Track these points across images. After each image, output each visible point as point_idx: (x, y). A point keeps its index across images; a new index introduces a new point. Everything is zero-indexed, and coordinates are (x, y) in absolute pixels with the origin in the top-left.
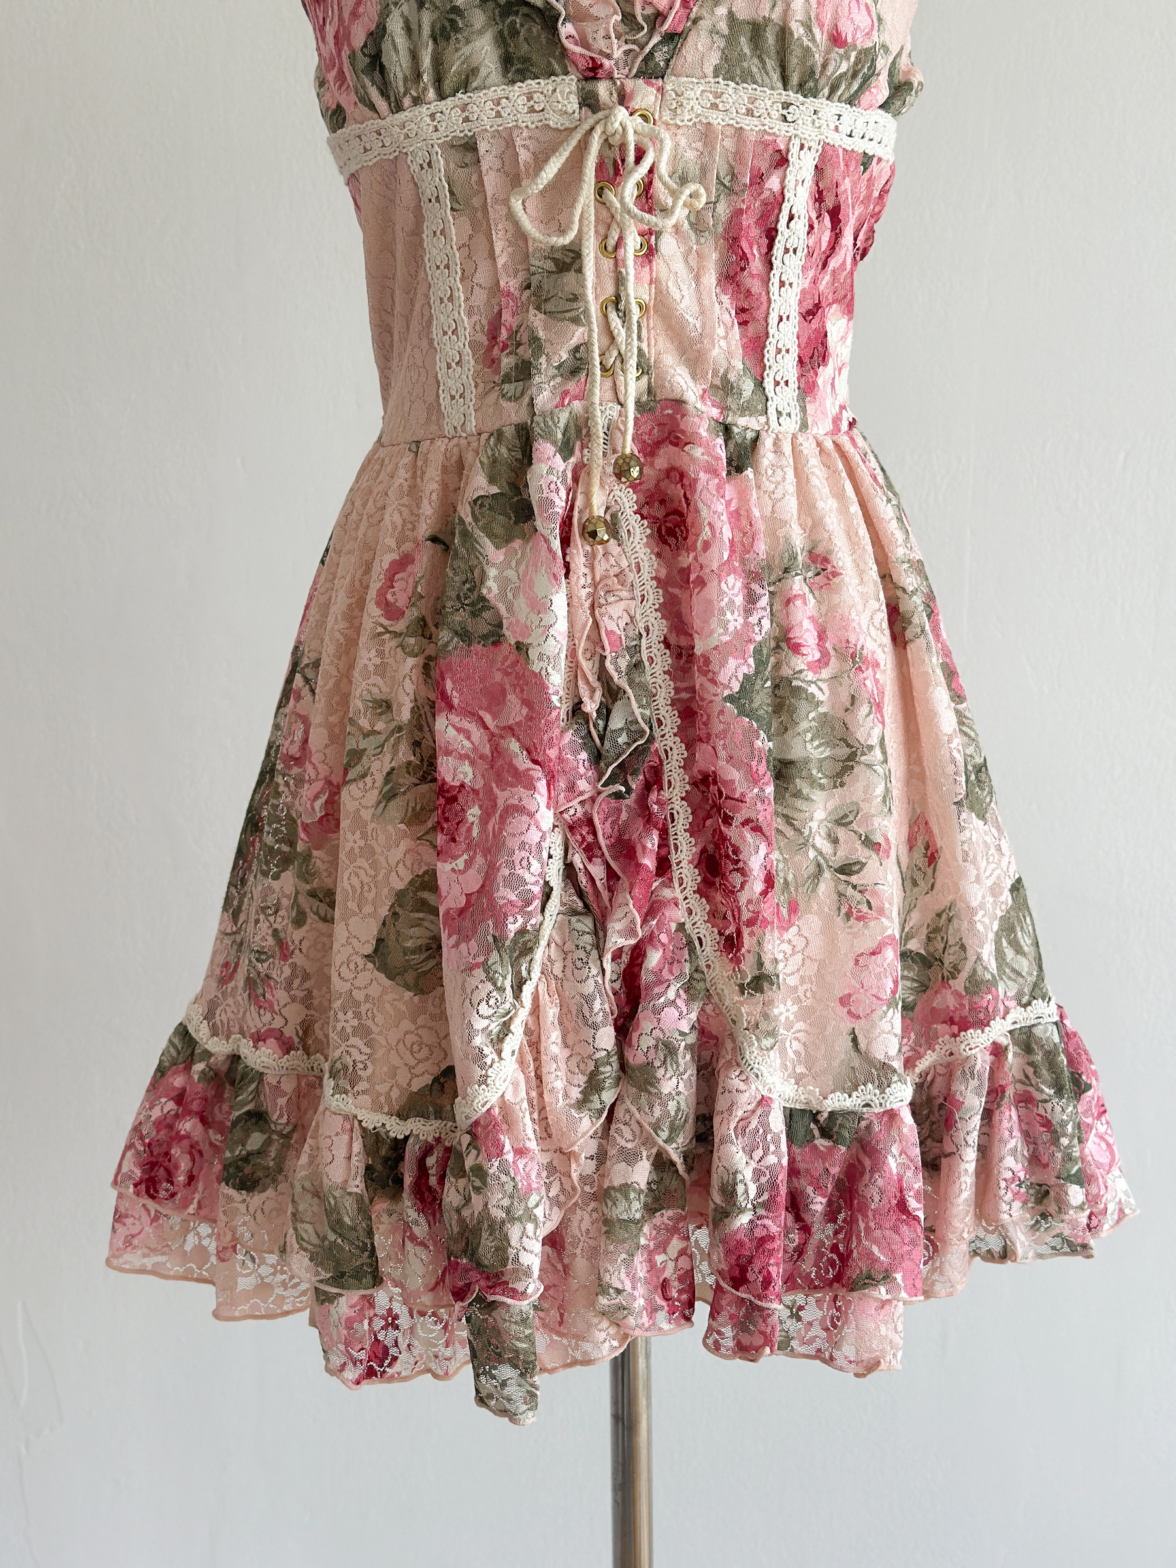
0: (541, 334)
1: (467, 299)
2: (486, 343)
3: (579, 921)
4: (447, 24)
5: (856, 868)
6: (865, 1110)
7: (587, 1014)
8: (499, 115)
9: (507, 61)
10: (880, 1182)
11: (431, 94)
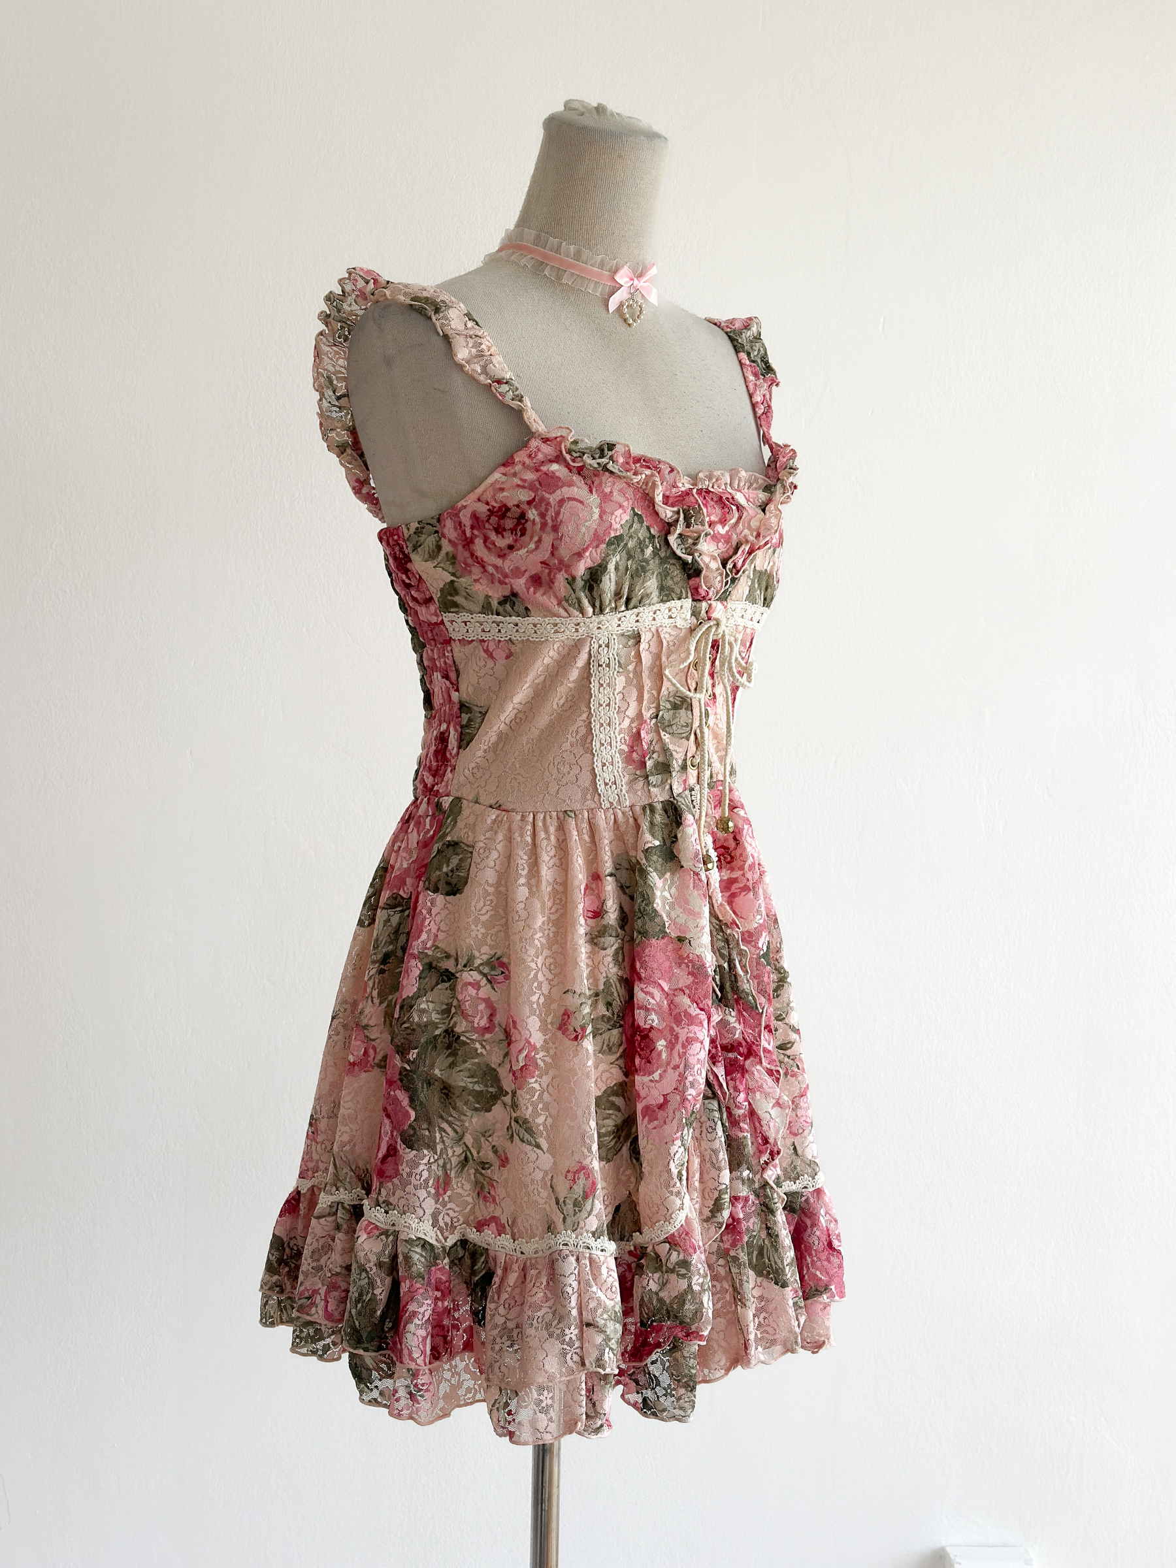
0: (671, 747)
1: (620, 724)
2: (627, 750)
3: (710, 1103)
4: (640, 568)
5: (789, 1046)
6: (803, 1190)
7: (715, 1162)
8: (654, 619)
9: (662, 588)
10: (818, 1233)
11: (623, 608)
